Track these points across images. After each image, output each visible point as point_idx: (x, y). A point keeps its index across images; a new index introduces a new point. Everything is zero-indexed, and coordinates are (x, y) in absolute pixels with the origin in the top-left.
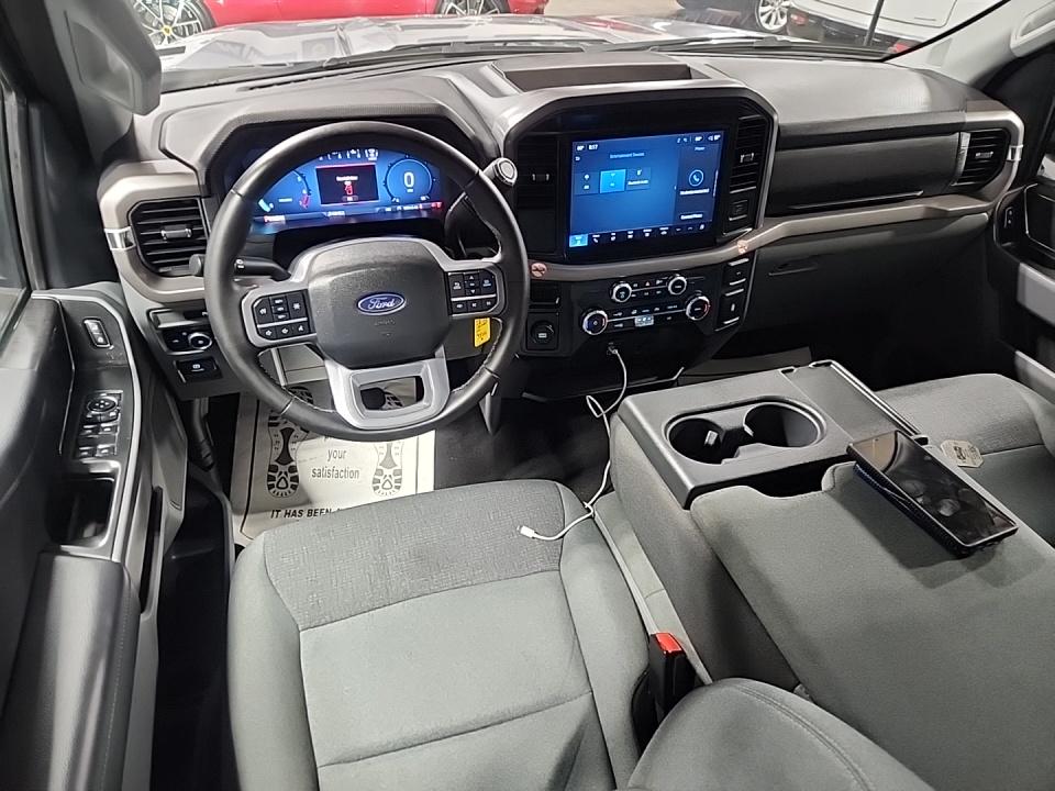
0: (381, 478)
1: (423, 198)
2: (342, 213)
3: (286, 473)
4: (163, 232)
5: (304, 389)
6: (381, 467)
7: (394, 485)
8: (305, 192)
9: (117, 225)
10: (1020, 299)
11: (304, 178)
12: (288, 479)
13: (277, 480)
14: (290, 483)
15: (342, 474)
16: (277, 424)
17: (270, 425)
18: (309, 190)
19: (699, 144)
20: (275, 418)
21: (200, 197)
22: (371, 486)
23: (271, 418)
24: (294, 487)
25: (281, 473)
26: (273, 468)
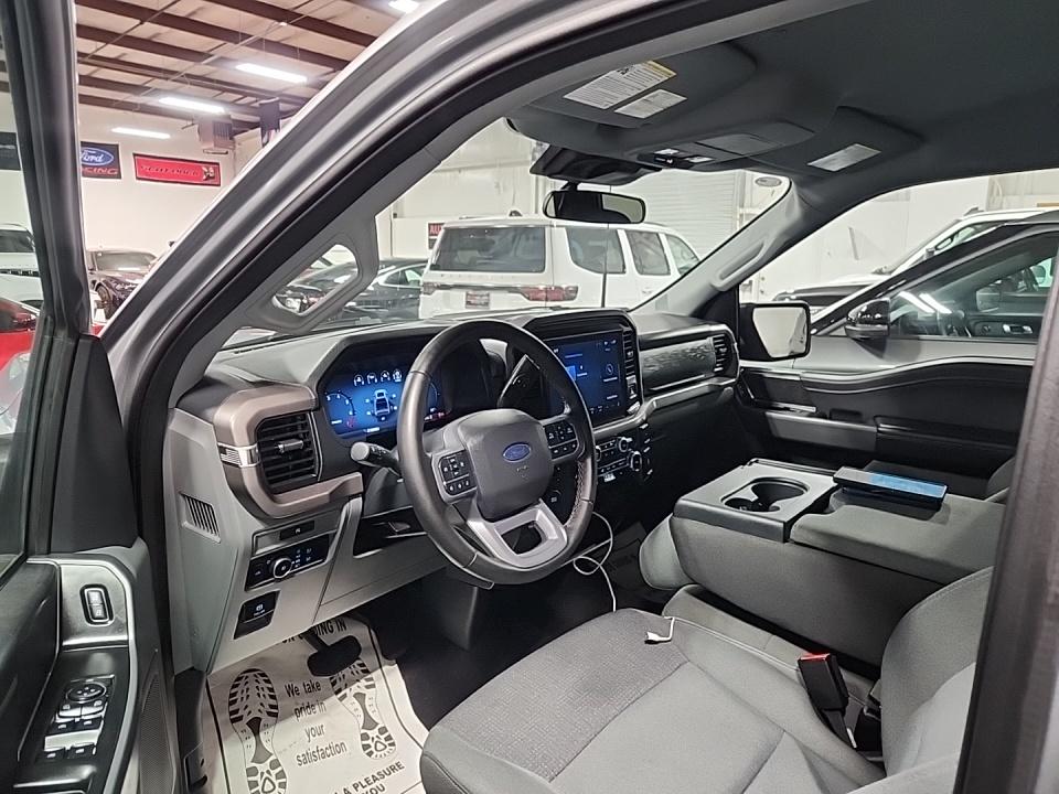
0: (369, 742)
1: (432, 410)
2: (377, 429)
3: (268, 772)
4: (281, 446)
5: (255, 670)
6: (363, 731)
7: (386, 743)
8: (351, 413)
9: (248, 443)
10: (774, 433)
11: (350, 401)
12: (273, 779)
13: (260, 783)
14: (277, 783)
15: (328, 752)
16: (240, 718)
17: (233, 721)
18: (354, 411)
19: (607, 347)
20: (236, 711)
21: (310, 411)
22: (364, 754)
23: (231, 713)
24: (283, 785)
25: (262, 773)
26: (251, 772)
